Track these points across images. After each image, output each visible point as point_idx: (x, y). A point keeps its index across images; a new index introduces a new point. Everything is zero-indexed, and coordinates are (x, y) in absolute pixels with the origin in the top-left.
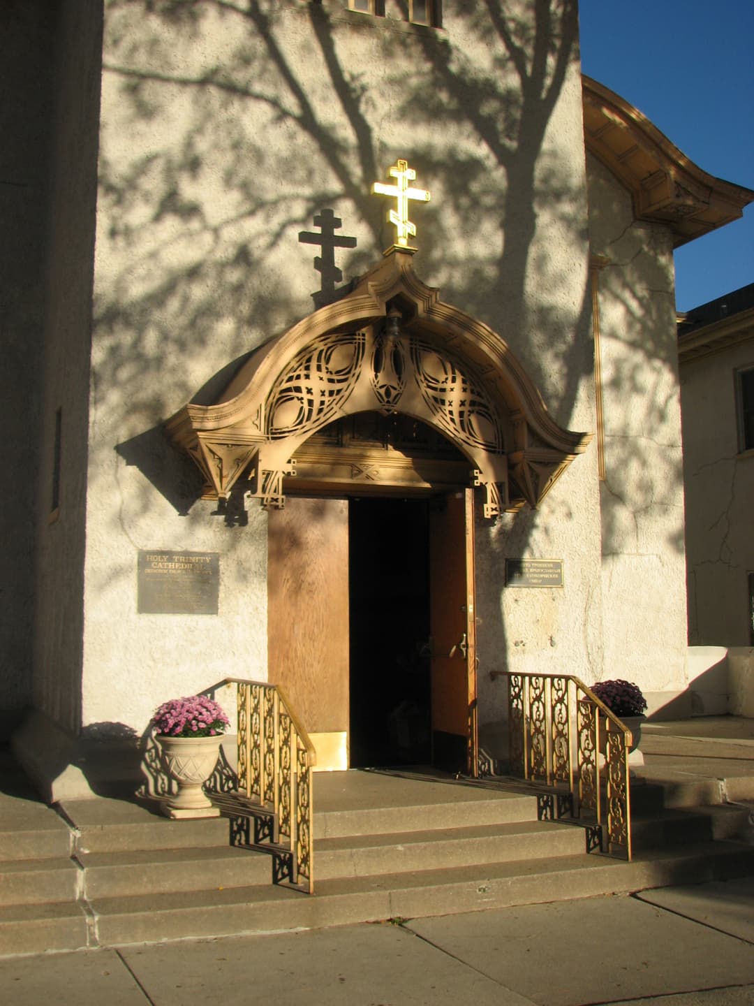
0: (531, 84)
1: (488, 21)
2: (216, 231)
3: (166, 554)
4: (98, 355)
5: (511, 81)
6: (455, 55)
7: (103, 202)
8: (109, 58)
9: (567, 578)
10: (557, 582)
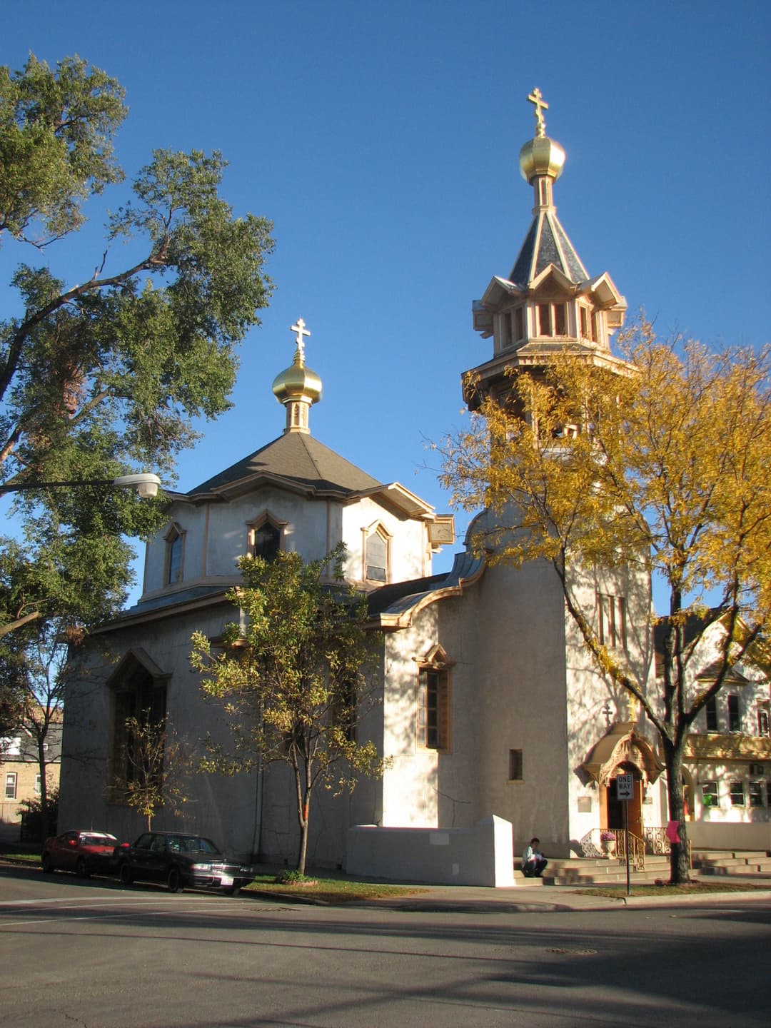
0: (646, 660)
1: (637, 642)
2: (589, 711)
3: (583, 798)
4: (570, 745)
5: (641, 660)
6: (631, 655)
7: (569, 706)
8: (569, 665)
9: (654, 802)
10: (651, 803)
